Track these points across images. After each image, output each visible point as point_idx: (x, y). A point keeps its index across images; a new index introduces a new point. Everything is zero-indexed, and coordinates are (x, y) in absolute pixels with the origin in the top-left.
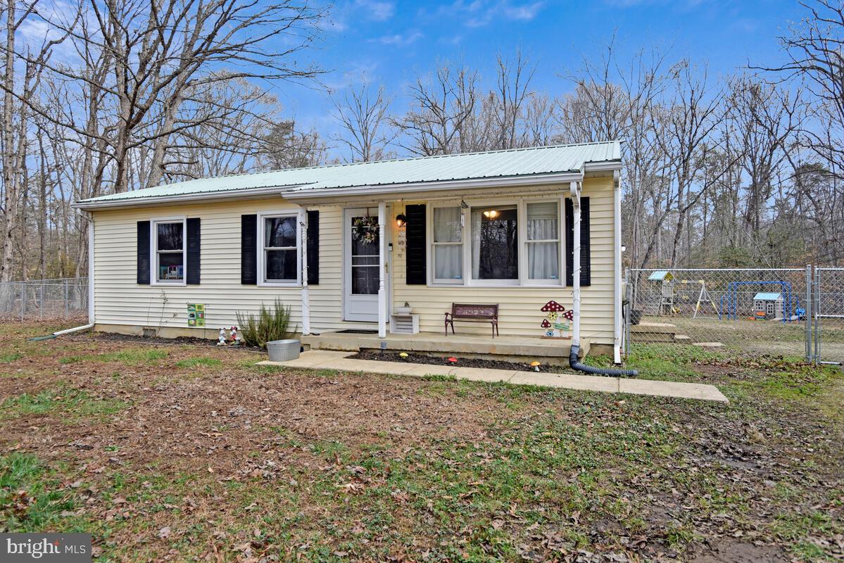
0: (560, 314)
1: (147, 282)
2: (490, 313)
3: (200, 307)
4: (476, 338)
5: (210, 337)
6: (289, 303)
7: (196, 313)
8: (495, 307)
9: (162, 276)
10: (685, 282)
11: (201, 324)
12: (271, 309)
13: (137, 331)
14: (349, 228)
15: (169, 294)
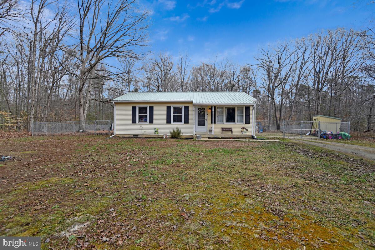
0: (245, 129)
1: (135, 123)
2: (230, 130)
3: (157, 129)
4: (228, 134)
5: (161, 137)
6: (181, 128)
7: (156, 131)
8: (231, 128)
9: (139, 121)
11: (157, 133)
12: (175, 129)
13: (131, 136)
14: (197, 111)
15: (143, 126)
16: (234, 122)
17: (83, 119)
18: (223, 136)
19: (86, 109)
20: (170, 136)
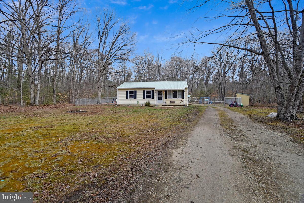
0: (182, 102)
1: (128, 99)
4: (173, 104)
5: (140, 105)
6: (150, 101)
7: (138, 103)
8: (175, 101)
9: (130, 98)
10: (193, 97)
12: (147, 102)
13: (126, 105)
14: (158, 92)
15: (132, 100)
16: (177, 98)
17: (100, 97)
18: (171, 105)
19: (101, 91)
20: (145, 105)
